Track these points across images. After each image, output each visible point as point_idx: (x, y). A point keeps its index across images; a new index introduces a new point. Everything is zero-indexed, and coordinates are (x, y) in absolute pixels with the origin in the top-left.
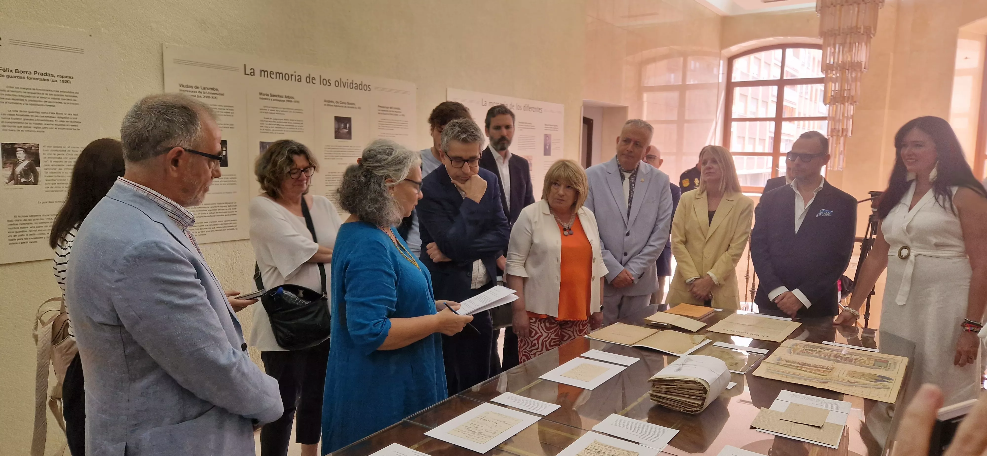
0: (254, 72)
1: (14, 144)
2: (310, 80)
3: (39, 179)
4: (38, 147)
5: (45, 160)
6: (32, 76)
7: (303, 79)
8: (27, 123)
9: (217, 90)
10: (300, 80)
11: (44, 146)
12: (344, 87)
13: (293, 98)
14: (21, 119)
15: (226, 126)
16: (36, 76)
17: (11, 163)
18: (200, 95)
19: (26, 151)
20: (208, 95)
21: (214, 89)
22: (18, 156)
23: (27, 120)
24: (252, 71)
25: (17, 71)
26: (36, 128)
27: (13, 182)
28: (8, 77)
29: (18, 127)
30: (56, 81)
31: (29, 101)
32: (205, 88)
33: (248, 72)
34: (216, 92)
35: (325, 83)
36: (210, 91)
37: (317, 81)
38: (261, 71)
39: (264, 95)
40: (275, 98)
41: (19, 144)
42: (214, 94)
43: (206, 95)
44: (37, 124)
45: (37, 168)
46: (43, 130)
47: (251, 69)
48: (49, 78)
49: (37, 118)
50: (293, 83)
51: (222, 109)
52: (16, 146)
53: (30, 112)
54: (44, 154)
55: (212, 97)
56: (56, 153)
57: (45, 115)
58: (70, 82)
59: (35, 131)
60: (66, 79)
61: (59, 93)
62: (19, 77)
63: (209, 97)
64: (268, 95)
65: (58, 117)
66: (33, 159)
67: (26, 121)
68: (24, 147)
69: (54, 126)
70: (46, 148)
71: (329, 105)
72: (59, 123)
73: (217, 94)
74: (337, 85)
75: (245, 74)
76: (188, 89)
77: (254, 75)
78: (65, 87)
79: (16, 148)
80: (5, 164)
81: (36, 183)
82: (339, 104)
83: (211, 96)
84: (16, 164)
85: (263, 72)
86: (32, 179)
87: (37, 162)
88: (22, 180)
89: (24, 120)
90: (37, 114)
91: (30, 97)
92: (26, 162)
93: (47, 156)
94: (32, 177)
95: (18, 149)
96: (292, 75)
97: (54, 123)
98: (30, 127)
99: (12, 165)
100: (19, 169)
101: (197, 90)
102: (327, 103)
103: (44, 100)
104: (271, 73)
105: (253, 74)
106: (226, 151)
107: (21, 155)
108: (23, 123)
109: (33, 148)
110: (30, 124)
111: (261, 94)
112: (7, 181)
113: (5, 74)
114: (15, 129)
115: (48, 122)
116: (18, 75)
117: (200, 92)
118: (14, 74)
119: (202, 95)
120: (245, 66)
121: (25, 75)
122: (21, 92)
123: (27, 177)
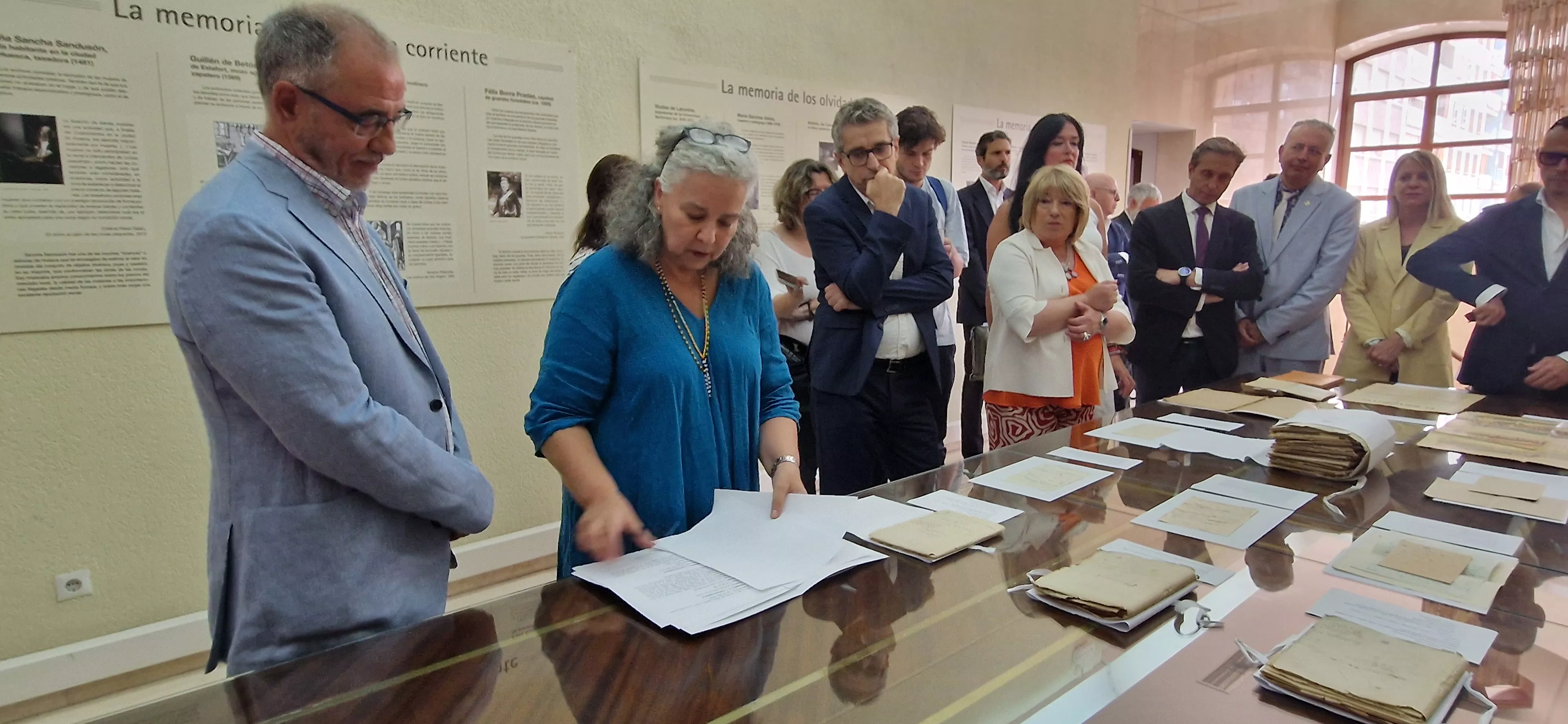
0: (732, 89)
1: (498, 173)
2: (793, 97)
3: (521, 211)
4: (521, 176)
5: (527, 190)
6: (515, 97)
7: (785, 97)
8: (510, 150)
9: (693, 111)
10: (781, 98)
11: (526, 176)
12: (831, 105)
13: (773, 119)
14: (504, 145)
16: (519, 98)
17: (496, 194)
18: (675, 116)
19: (510, 180)
20: (684, 117)
21: (690, 110)
22: (502, 185)
23: (511, 146)
25: (502, 92)
26: (519, 155)
27: (497, 214)
28: (494, 99)
29: (503, 154)
30: (537, 103)
31: (513, 125)
32: (681, 109)
33: (726, 89)
34: (692, 113)
35: (809, 101)
36: (686, 113)
37: (801, 99)
38: (740, 88)
39: (742, 116)
40: (754, 120)
41: (502, 173)
42: (690, 115)
43: (682, 117)
44: (519, 150)
45: (519, 199)
46: (525, 157)
47: (730, 86)
48: (531, 100)
49: (520, 144)
50: (773, 102)
52: (500, 175)
53: (513, 138)
54: (526, 184)
56: (537, 183)
57: (527, 141)
58: (549, 104)
59: (517, 159)
60: (547, 101)
61: (541, 117)
62: (503, 99)
64: (746, 116)
65: (539, 143)
66: (516, 189)
67: (510, 148)
68: (507, 176)
69: (535, 154)
70: (527, 178)
71: (813, 128)
72: (540, 150)
73: (694, 116)
74: (822, 103)
75: (724, 92)
76: (664, 110)
77: (732, 93)
78: (545, 109)
79: (501, 177)
80: (490, 194)
81: (518, 216)
82: (825, 127)
84: (500, 195)
85: (741, 90)
86: (515, 211)
87: (519, 193)
88: (506, 212)
89: (508, 146)
90: (520, 140)
91: (513, 121)
92: (510, 193)
93: (529, 187)
94: (515, 209)
96: (773, 92)
97: (535, 149)
98: (514, 155)
99: (497, 196)
100: (503, 200)
101: (673, 111)
102: (811, 126)
103: (525, 124)
104: (751, 90)
105: (731, 91)
107: (505, 184)
108: (507, 150)
110: (514, 150)
111: (739, 115)
112: (493, 213)
113: (491, 96)
114: (500, 156)
115: (529, 149)
116: (503, 96)
117: (676, 114)
118: (499, 96)
119: (678, 117)
120: (723, 81)
121: (508, 97)
122: (505, 115)
123: (511, 209)
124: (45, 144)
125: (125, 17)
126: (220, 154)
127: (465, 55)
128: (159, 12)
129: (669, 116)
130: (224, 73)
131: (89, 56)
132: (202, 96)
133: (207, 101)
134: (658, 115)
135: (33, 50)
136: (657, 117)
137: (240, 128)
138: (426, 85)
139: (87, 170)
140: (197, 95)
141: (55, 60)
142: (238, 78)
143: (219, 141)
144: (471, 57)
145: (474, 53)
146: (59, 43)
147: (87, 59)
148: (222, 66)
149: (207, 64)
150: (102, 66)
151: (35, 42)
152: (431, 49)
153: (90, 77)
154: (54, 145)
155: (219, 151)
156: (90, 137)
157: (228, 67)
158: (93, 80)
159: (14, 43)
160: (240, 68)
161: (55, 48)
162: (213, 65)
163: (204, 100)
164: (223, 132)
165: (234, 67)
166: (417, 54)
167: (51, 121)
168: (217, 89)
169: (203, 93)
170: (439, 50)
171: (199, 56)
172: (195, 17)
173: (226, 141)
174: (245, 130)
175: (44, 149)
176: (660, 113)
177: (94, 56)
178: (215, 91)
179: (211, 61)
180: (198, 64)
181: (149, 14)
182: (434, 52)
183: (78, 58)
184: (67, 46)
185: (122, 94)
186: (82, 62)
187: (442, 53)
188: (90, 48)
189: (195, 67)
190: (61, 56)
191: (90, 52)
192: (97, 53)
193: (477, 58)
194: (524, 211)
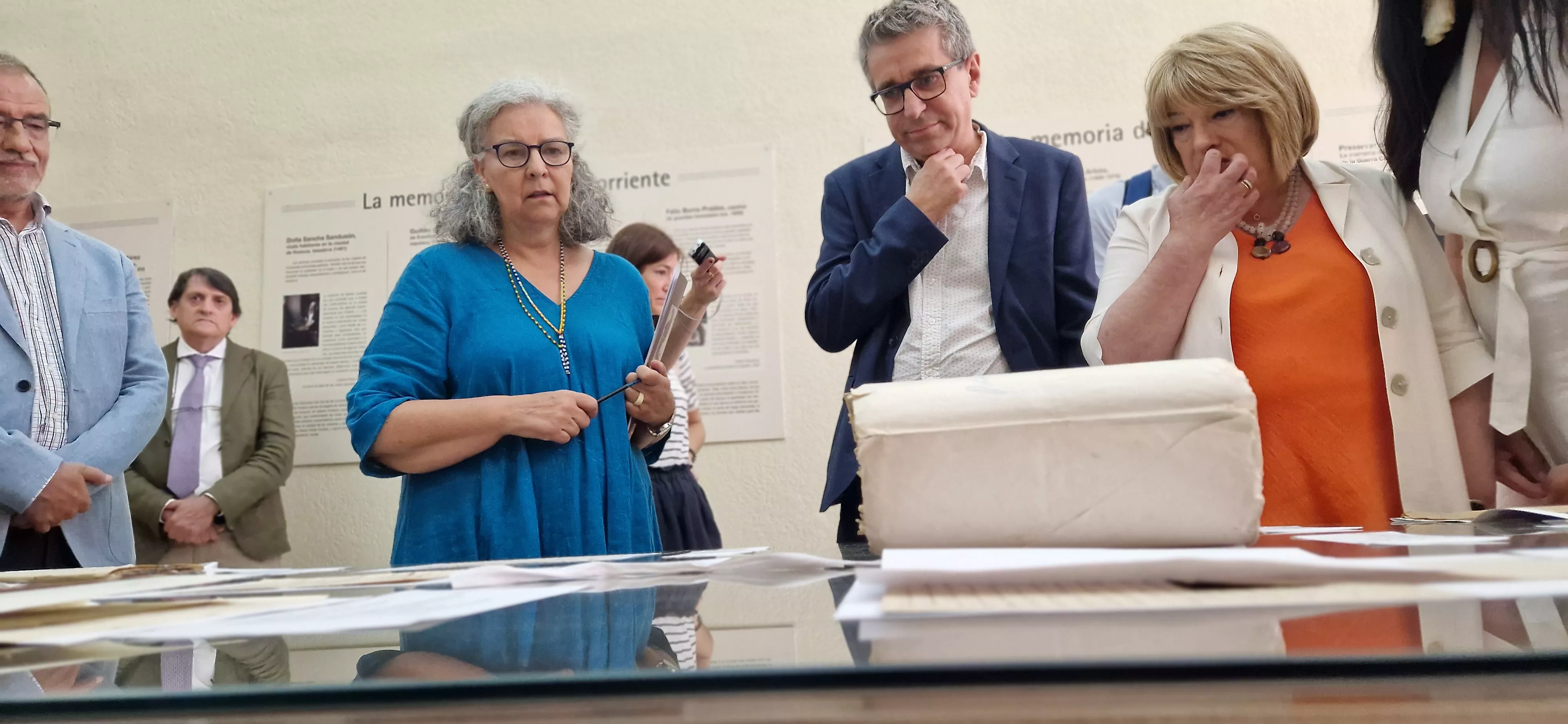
6: (702, 212)
7: (1126, 134)
10: (1118, 138)
16: (706, 212)
25: (685, 210)
28: (676, 219)
30: (725, 214)
48: (719, 211)
50: (1102, 146)
58: (743, 213)
60: (738, 210)
61: (729, 228)
62: (687, 217)
81: (702, 342)
96: (1103, 133)
113: (674, 216)
116: (687, 214)
118: (682, 214)
121: (693, 214)
122: (688, 234)
124: (311, 316)
125: (370, 208)
127: (646, 181)
128: (392, 198)
131: (345, 243)
135: (312, 245)
139: (334, 334)
141: (324, 250)
144: (652, 180)
145: (655, 176)
146: (328, 237)
147: (343, 246)
149: (422, 234)
150: (352, 250)
151: (314, 239)
153: (343, 259)
154: (316, 318)
156: (338, 307)
158: (346, 261)
159: (303, 243)
161: (326, 241)
162: (426, 234)
167: (316, 298)
170: (619, 180)
171: (417, 228)
172: (416, 197)
175: (310, 321)
177: (347, 243)
179: (425, 231)
180: (415, 235)
181: (386, 202)
182: (614, 184)
183: (338, 246)
184: (332, 238)
185: (362, 269)
186: (340, 249)
187: (622, 183)
188: (346, 237)
189: (413, 238)
190: (327, 247)
191: (345, 240)
192: (351, 240)
193: (659, 180)
194: (708, 337)
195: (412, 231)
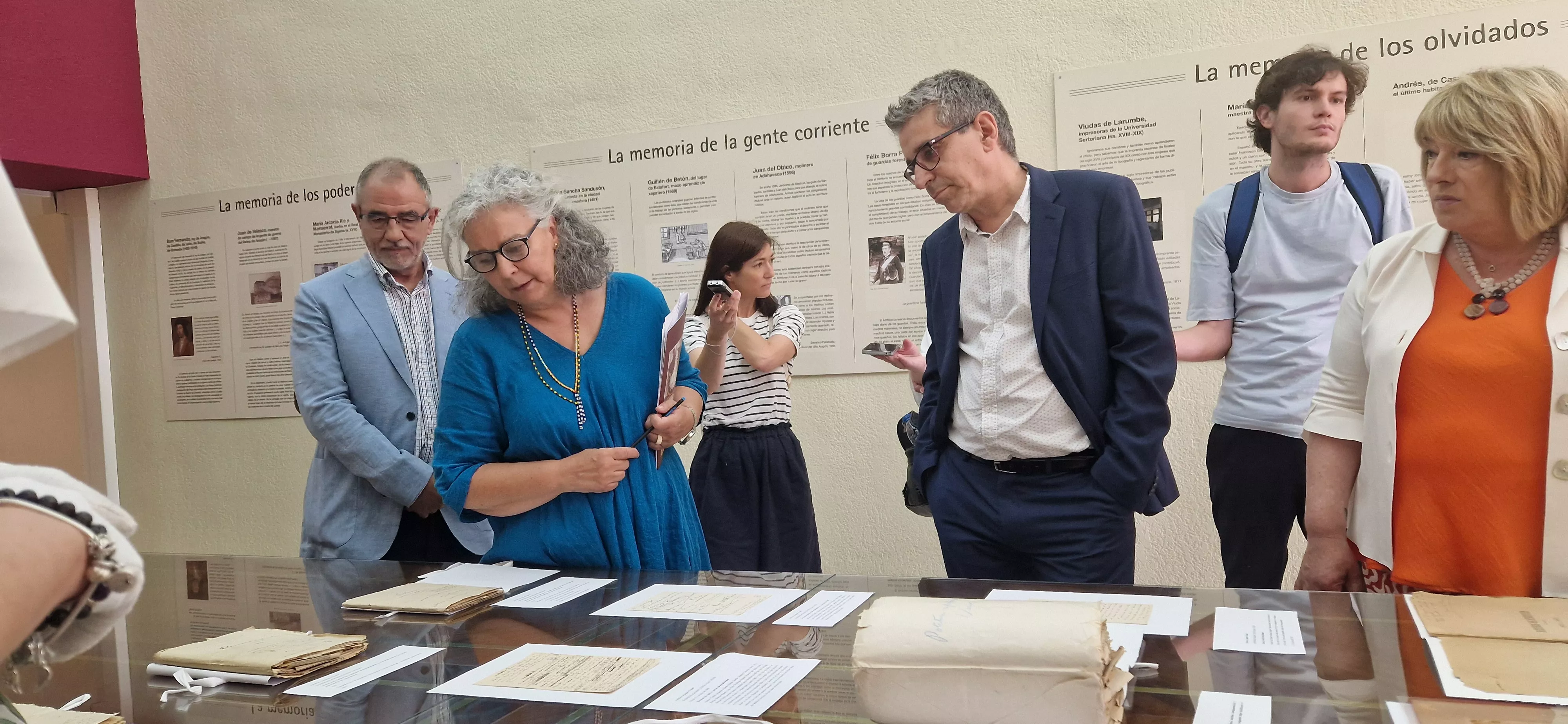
0: (1216, 74)
1: (880, 238)
2: (1353, 53)
3: (904, 276)
4: (903, 239)
5: (910, 253)
8: (892, 213)
9: (1143, 119)
11: (909, 238)
12: (1456, 44)
14: (886, 209)
15: (1159, 174)
17: (877, 260)
18: (1112, 133)
19: (891, 245)
20: (1128, 131)
21: (1137, 120)
22: (883, 251)
23: (893, 209)
24: (1213, 71)
25: (883, 155)
26: (901, 217)
27: (879, 281)
28: (875, 164)
29: (884, 218)
31: (895, 186)
32: (1121, 122)
33: (1204, 75)
34: (1141, 123)
35: (1394, 51)
36: (1129, 125)
37: (1372, 52)
38: (1231, 68)
39: (1237, 107)
41: (884, 238)
42: (1137, 127)
43: (1123, 131)
44: (902, 212)
45: (902, 263)
46: (909, 218)
47: (1210, 70)
49: (902, 205)
51: (1151, 148)
52: (882, 240)
53: (894, 200)
54: (909, 247)
55: (1135, 133)
57: (910, 200)
59: (900, 221)
62: (885, 162)
63: (1128, 134)
66: (899, 253)
67: (891, 211)
68: (889, 241)
69: (919, 212)
70: (911, 240)
71: (1407, 93)
72: (924, 208)
73: (1143, 126)
74: (1433, 45)
75: (1201, 80)
76: (1094, 129)
77: (1215, 78)
79: (882, 243)
80: (871, 261)
81: (900, 281)
83: (1131, 131)
84: (881, 261)
85: (1234, 69)
86: (897, 276)
87: (901, 257)
88: (888, 278)
89: (890, 209)
90: (902, 201)
92: (892, 258)
93: (912, 249)
94: (897, 274)
95: (884, 244)
97: (919, 208)
98: (895, 217)
99: (878, 263)
100: (884, 266)
101: (1108, 128)
102: (1403, 90)
105: (1213, 76)
106: (1160, 214)
107: (886, 249)
108: (887, 213)
109: (898, 241)
110: (895, 213)
111: (1231, 107)
112: (873, 280)
113: (872, 161)
114: (882, 221)
115: (912, 209)
116: (886, 159)
117: (1112, 130)
118: (881, 159)
119: (1116, 133)
120: (1197, 66)
121: (890, 159)
122: (887, 178)
123: (892, 275)
125: (615, 162)
126: (664, 252)
127: (847, 127)
128: (632, 153)
129: (1102, 135)
130: (667, 189)
131: (597, 194)
132: (654, 209)
133: (657, 213)
134: (1083, 137)
136: (1081, 140)
137: (676, 229)
138: (812, 165)
140: (651, 209)
141: (581, 201)
142: (676, 191)
143: (663, 243)
144: (853, 126)
145: (856, 123)
146: (583, 190)
147: (595, 197)
148: (665, 184)
149: (657, 185)
150: (603, 200)
151: (572, 191)
152: (816, 130)
153: (597, 209)
155: (664, 250)
157: (670, 184)
158: (599, 211)
160: (677, 183)
161: (581, 193)
162: (661, 185)
163: (655, 213)
164: (666, 236)
165: (673, 183)
166: (804, 138)
168: (663, 202)
169: (655, 207)
170: (823, 129)
171: (653, 180)
172: (651, 152)
173: (667, 241)
174: (679, 231)
176: (1086, 134)
177: (598, 194)
178: (662, 204)
179: (661, 182)
180: (652, 186)
181: (626, 156)
182: (819, 132)
183: (591, 197)
184: (587, 190)
185: (612, 217)
186: (593, 200)
187: (826, 131)
188: (597, 189)
189: (651, 188)
190: (583, 198)
191: (597, 192)
192: (600, 191)
193: (859, 125)
194: (906, 275)
195: (650, 182)
